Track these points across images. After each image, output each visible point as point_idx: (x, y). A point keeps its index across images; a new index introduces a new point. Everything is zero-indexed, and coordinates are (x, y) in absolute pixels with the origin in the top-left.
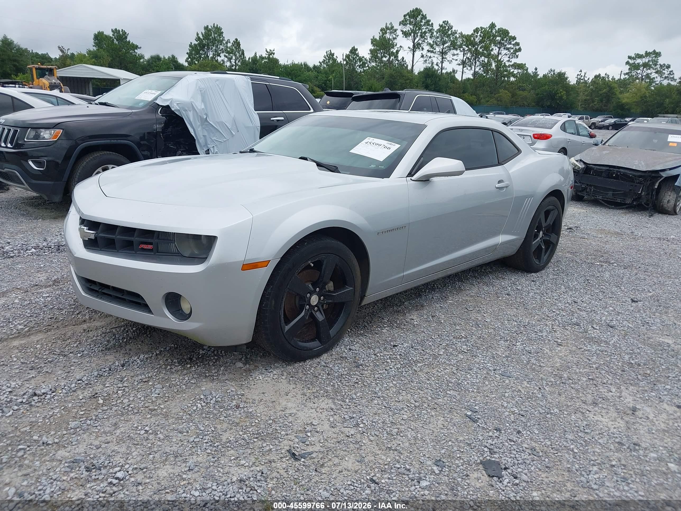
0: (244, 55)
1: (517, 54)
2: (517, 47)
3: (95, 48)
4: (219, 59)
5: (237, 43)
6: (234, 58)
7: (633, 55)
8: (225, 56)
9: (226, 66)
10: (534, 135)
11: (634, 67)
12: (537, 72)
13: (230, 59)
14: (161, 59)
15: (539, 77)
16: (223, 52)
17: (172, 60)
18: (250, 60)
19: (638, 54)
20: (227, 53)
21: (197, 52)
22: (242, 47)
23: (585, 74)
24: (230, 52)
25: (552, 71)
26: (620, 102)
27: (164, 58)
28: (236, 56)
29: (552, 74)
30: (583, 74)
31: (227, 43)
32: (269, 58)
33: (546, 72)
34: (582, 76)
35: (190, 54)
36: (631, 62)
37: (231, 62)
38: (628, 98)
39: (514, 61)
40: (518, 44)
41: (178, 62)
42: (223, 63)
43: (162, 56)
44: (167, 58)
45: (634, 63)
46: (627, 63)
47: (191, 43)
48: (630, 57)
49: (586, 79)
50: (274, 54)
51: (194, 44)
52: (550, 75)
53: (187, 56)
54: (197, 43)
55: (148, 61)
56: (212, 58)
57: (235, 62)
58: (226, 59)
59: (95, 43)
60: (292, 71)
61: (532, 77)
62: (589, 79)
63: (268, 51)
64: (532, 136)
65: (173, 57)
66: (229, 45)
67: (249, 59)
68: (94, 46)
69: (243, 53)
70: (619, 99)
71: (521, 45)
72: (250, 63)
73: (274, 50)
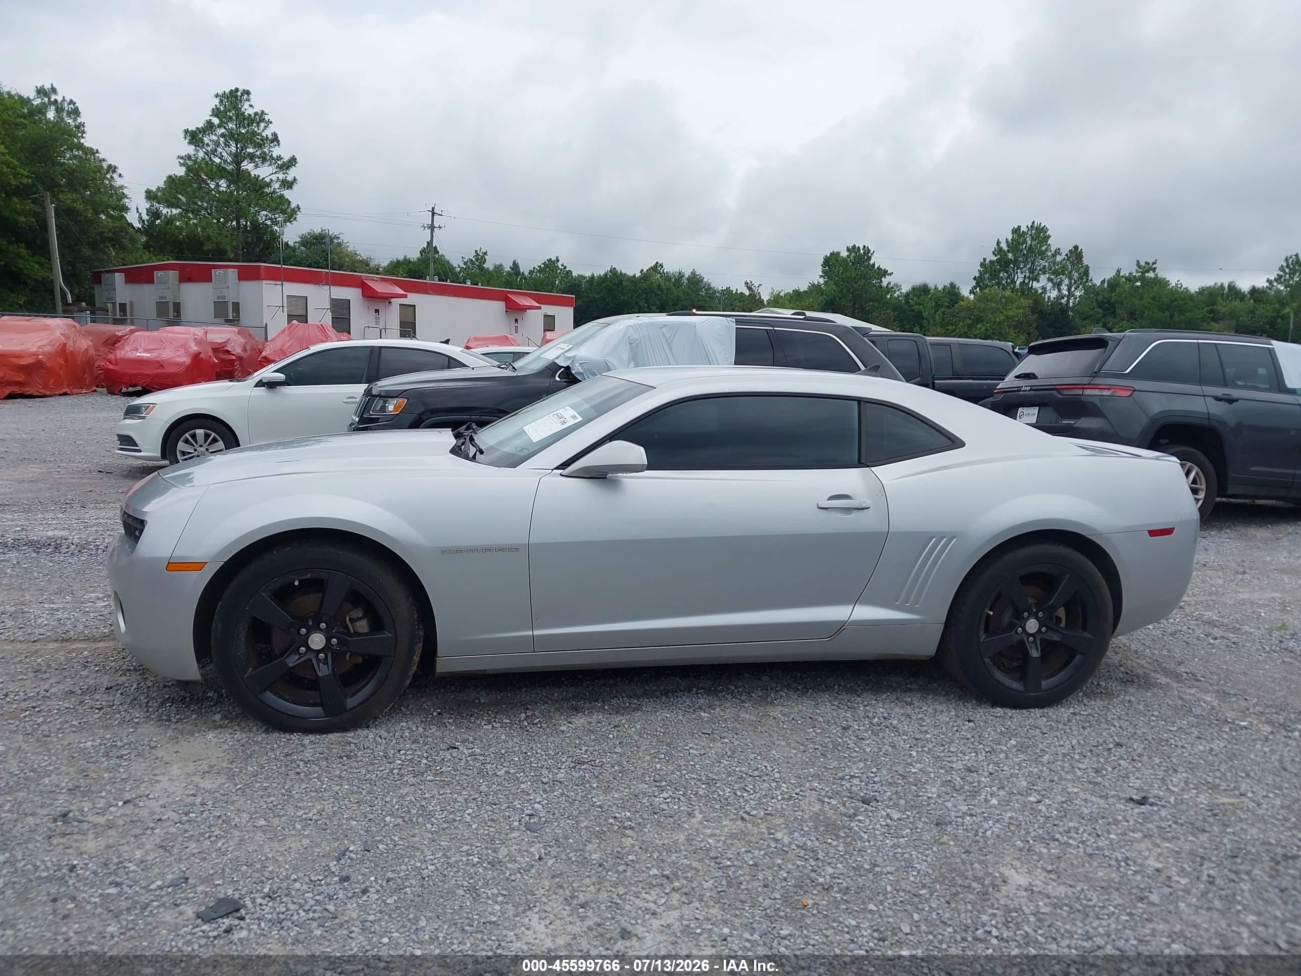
0: (1088, 276)
3: (822, 281)
4: (1035, 285)
5: (1076, 254)
6: (1067, 281)
8: (1049, 280)
9: (1049, 297)
13: (1058, 285)
14: (930, 290)
16: (1044, 273)
17: (949, 292)
18: (1106, 285)
20: (1053, 273)
21: (994, 275)
22: (1085, 261)
24: (1058, 271)
27: (936, 288)
28: (1070, 278)
31: (1054, 255)
32: (1142, 279)
35: (979, 280)
37: (1060, 290)
41: (959, 294)
42: (1041, 294)
43: (931, 286)
44: (940, 287)
47: (985, 260)
50: (1154, 270)
51: (990, 261)
53: (974, 283)
54: (995, 258)
55: (907, 295)
56: (1022, 284)
57: (1069, 290)
58: (1050, 285)
59: (823, 272)
60: (1172, 302)
63: (1142, 263)
65: (953, 285)
66: (1059, 258)
67: (1103, 282)
68: (821, 276)
69: (1086, 273)
72: (1103, 290)
73: (1154, 263)
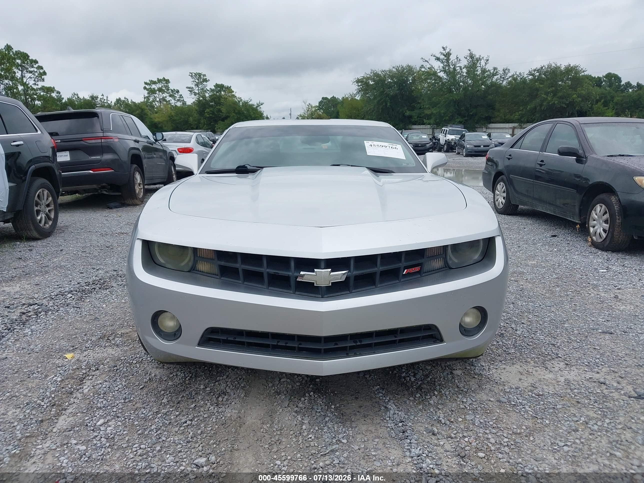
1: (43, 77)
2: (41, 71)
7: (148, 82)
10: (178, 149)
11: (152, 92)
12: (61, 96)
15: (64, 101)
19: (152, 81)
23: (107, 97)
25: (75, 94)
26: (152, 122)
29: (76, 97)
30: (105, 98)
33: (69, 96)
34: (105, 100)
36: (148, 87)
38: (158, 118)
39: (40, 84)
40: (41, 68)
45: (150, 88)
46: (145, 88)
48: (146, 83)
49: (109, 102)
52: (74, 98)
61: (57, 100)
62: (111, 102)
64: (177, 150)
70: (151, 119)
71: (45, 69)
